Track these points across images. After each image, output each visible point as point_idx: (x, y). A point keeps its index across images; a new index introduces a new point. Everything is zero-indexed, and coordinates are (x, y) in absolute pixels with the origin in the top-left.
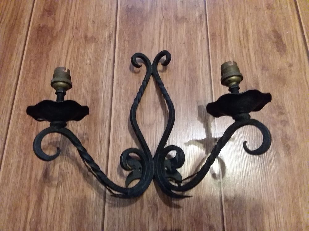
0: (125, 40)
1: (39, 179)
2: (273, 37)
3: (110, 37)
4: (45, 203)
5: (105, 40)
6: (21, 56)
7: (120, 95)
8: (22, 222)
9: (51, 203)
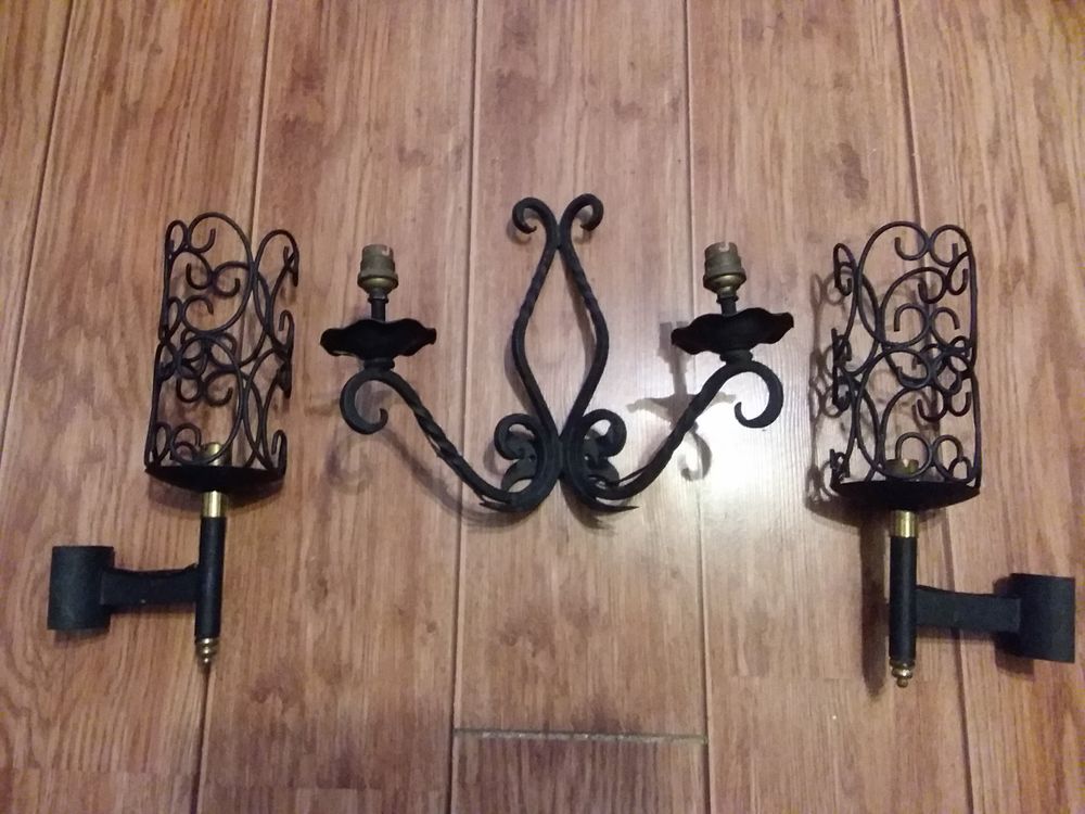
0: (493, 162)
1: (318, 477)
2: (839, 161)
3: (458, 151)
4: (335, 524)
5: (446, 159)
6: (249, 195)
7: (486, 296)
8: (290, 563)
9: (349, 525)
